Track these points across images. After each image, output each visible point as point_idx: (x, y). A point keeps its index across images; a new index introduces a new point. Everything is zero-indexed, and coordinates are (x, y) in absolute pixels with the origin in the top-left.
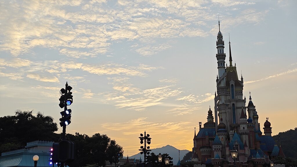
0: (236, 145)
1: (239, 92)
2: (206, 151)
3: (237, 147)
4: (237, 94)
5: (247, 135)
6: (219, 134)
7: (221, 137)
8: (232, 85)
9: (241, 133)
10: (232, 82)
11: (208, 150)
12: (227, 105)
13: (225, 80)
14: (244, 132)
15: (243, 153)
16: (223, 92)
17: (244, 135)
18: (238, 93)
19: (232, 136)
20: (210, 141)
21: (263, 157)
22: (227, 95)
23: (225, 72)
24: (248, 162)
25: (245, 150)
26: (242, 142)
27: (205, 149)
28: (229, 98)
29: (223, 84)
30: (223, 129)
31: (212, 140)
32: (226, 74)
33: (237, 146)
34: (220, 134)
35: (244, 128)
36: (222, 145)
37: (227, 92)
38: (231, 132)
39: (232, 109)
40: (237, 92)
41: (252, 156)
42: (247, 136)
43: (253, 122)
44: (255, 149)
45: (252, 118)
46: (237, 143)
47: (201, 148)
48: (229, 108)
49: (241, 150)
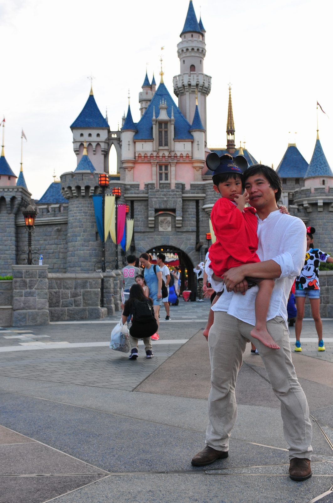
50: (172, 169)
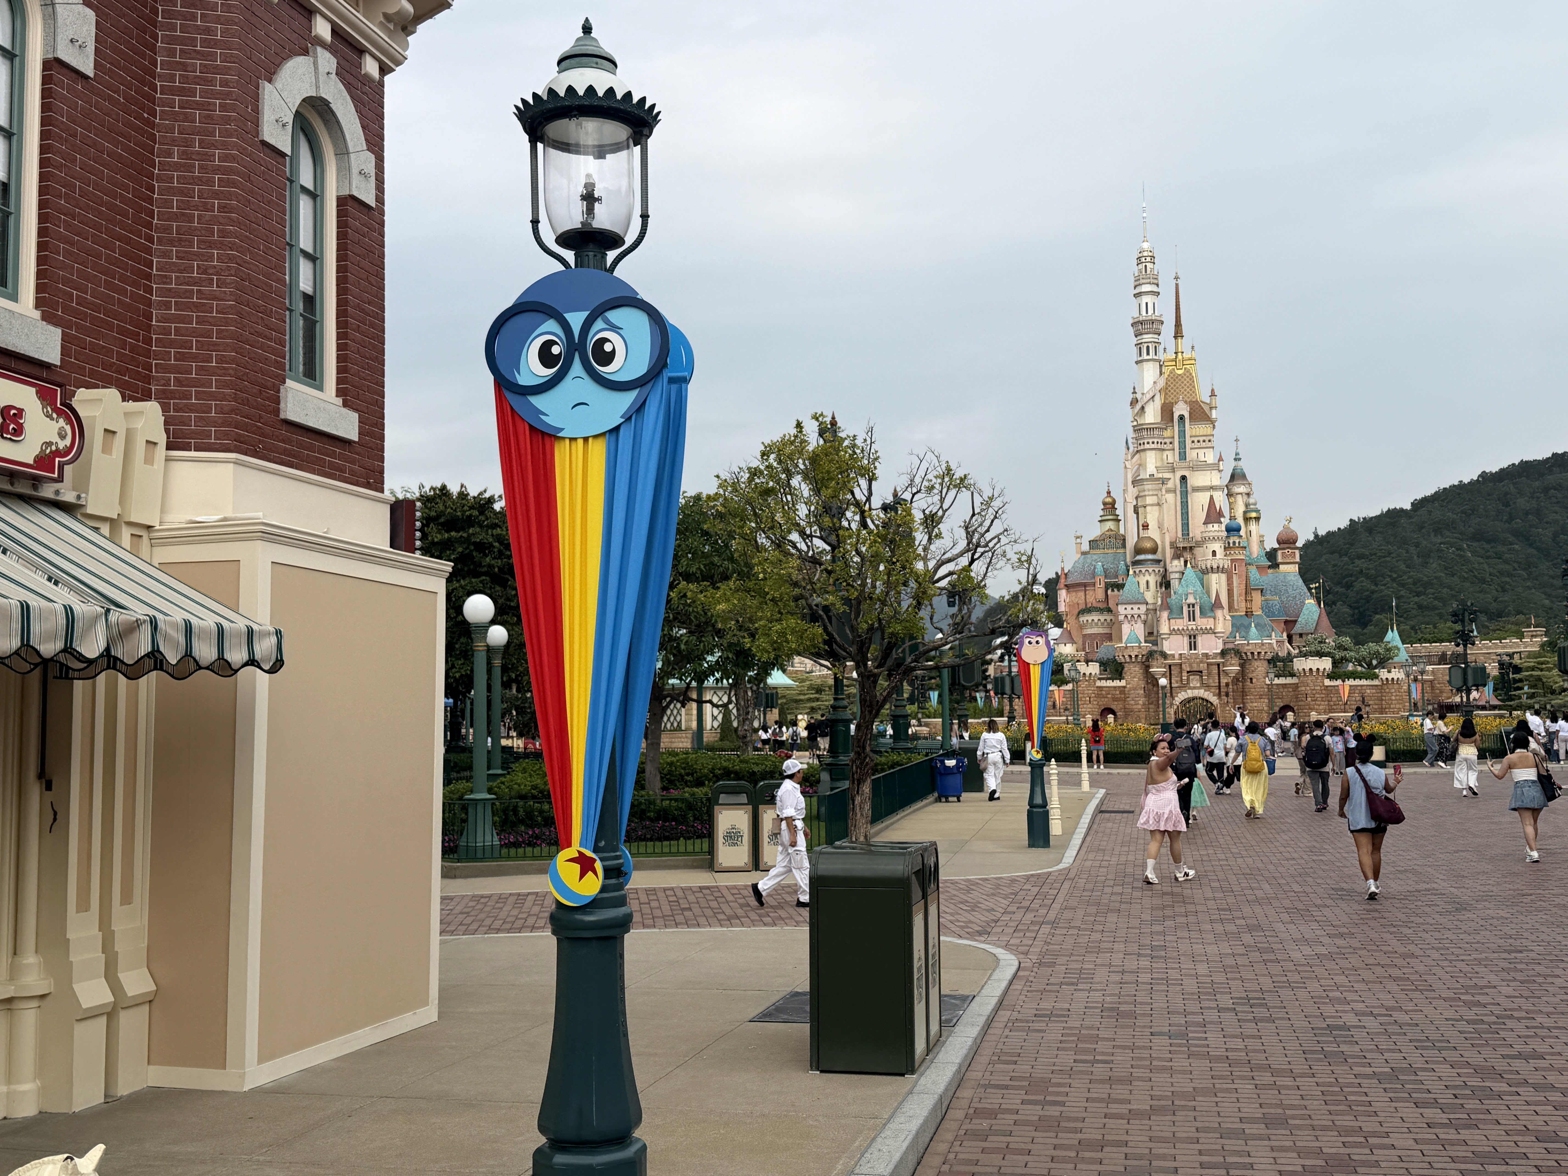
0: (1189, 606)
1: (1201, 439)
2: (1096, 621)
3: (1194, 611)
4: (1197, 445)
5: (1222, 572)
6: (1137, 571)
7: (1143, 580)
8: (1182, 418)
9: (1204, 568)
10: (1181, 409)
11: (1102, 620)
12: (1164, 481)
13: (1158, 401)
14: (1215, 566)
15: (1211, 629)
16: (1151, 441)
17: (1212, 572)
18: (1199, 441)
19: (1177, 575)
20: (1109, 592)
21: (1269, 636)
22: (1163, 450)
23: (1161, 373)
24: (1223, 653)
25: (1215, 619)
26: (1208, 594)
27: (1095, 617)
28: (1171, 457)
29: (1152, 415)
30: (1150, 557)
31: (1115, 590)
32: (1161, 383)
33: (1193, 606)
34: (1140, 571)
36: (1147, 604)
37: (1166, 440)
38: (1175, 566)
39: (1178, 493)
40: (1196, 439)
41: (1237, 635)
42: (1224, 577)
43: (1242, 533)
44: (1246, 615)
45: (1240, 520)
46: (1191, 600)
47: (1082, 612)
48: (1168, 491)
49: (1205, 620)
50: (1199, 640)
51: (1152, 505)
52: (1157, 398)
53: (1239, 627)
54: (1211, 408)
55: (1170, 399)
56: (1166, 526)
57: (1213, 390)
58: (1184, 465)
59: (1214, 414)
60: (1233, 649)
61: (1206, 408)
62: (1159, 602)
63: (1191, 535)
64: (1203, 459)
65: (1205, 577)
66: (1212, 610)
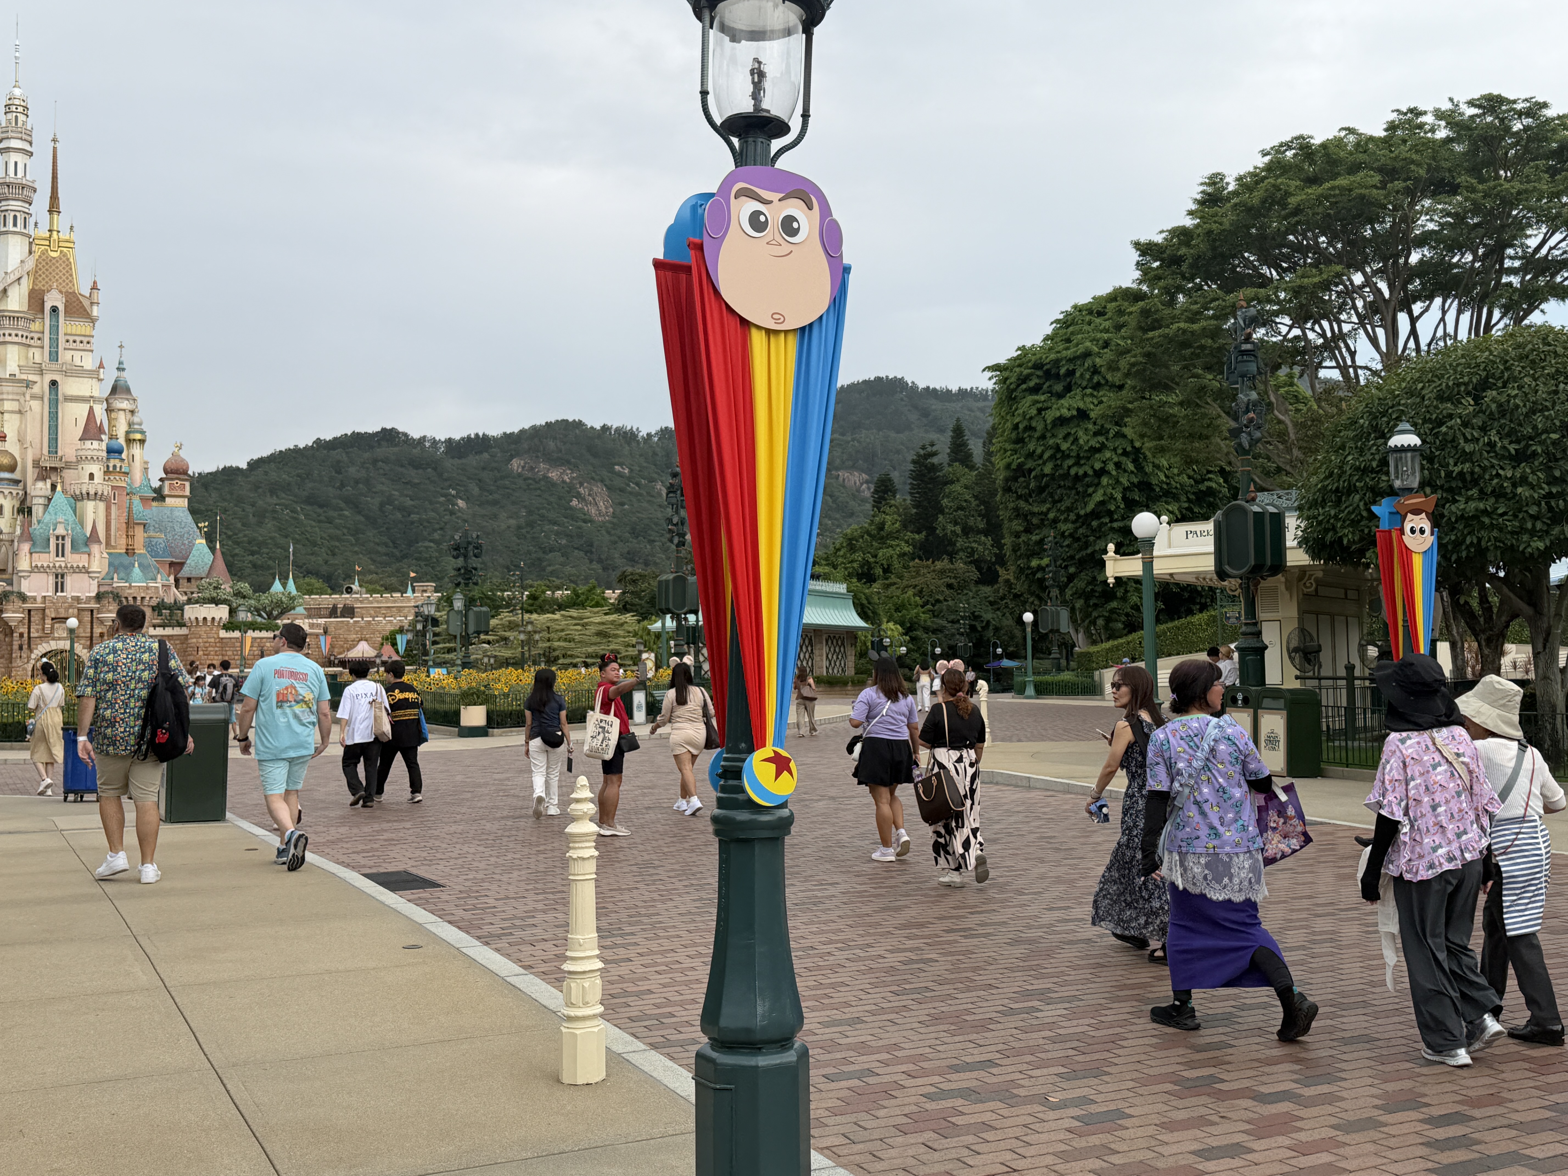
0: (57, 538)
1: (78, 339)
3: (63, 545)
4: (72, 345)
5: (100, 500)
8: (54, 309)
9: (78, 493)
10: (54, 299)
12: (28, 384)
13: (26, 286)
14: (92, 492)
15: (84, 567)
16: (13, 333)
17: (88, 499)
18: (75, 341)
19: (41, 501)
21: (154, 579)
22: (29, 346)
23: (30, 253)
24: (99, 597)
25: (89, 555)
26: (82, 523)
28: (38, 356)
29: (16, 301)
30: (5, 475)
32: (30, 264)
33: (63, 538)
35: (91, 476)
37: (32, 335)
38: (39, 489)
39: (46, 400)
40: (71, 339)
41: (115, 576)
42: (102, 506)
43: (124, 456)
44: (127, 553)
45: (122, 441)
46: (60, 531)
48: (33, 397)
49: (76, 557)
51: (12, 412)
52: (24, 281)
53: (117, 566)
54: (92, 303)
55: (40, 285)
56: (29, 438)
57: (95, 283)
58: (54, 366)
59: (95, 311)
60: (112, 592)
61: (86, 303)
62: (18, 531)
63: (60, 453)
64: (79, 364)
65: (79, 504)
66: (86, 545)
